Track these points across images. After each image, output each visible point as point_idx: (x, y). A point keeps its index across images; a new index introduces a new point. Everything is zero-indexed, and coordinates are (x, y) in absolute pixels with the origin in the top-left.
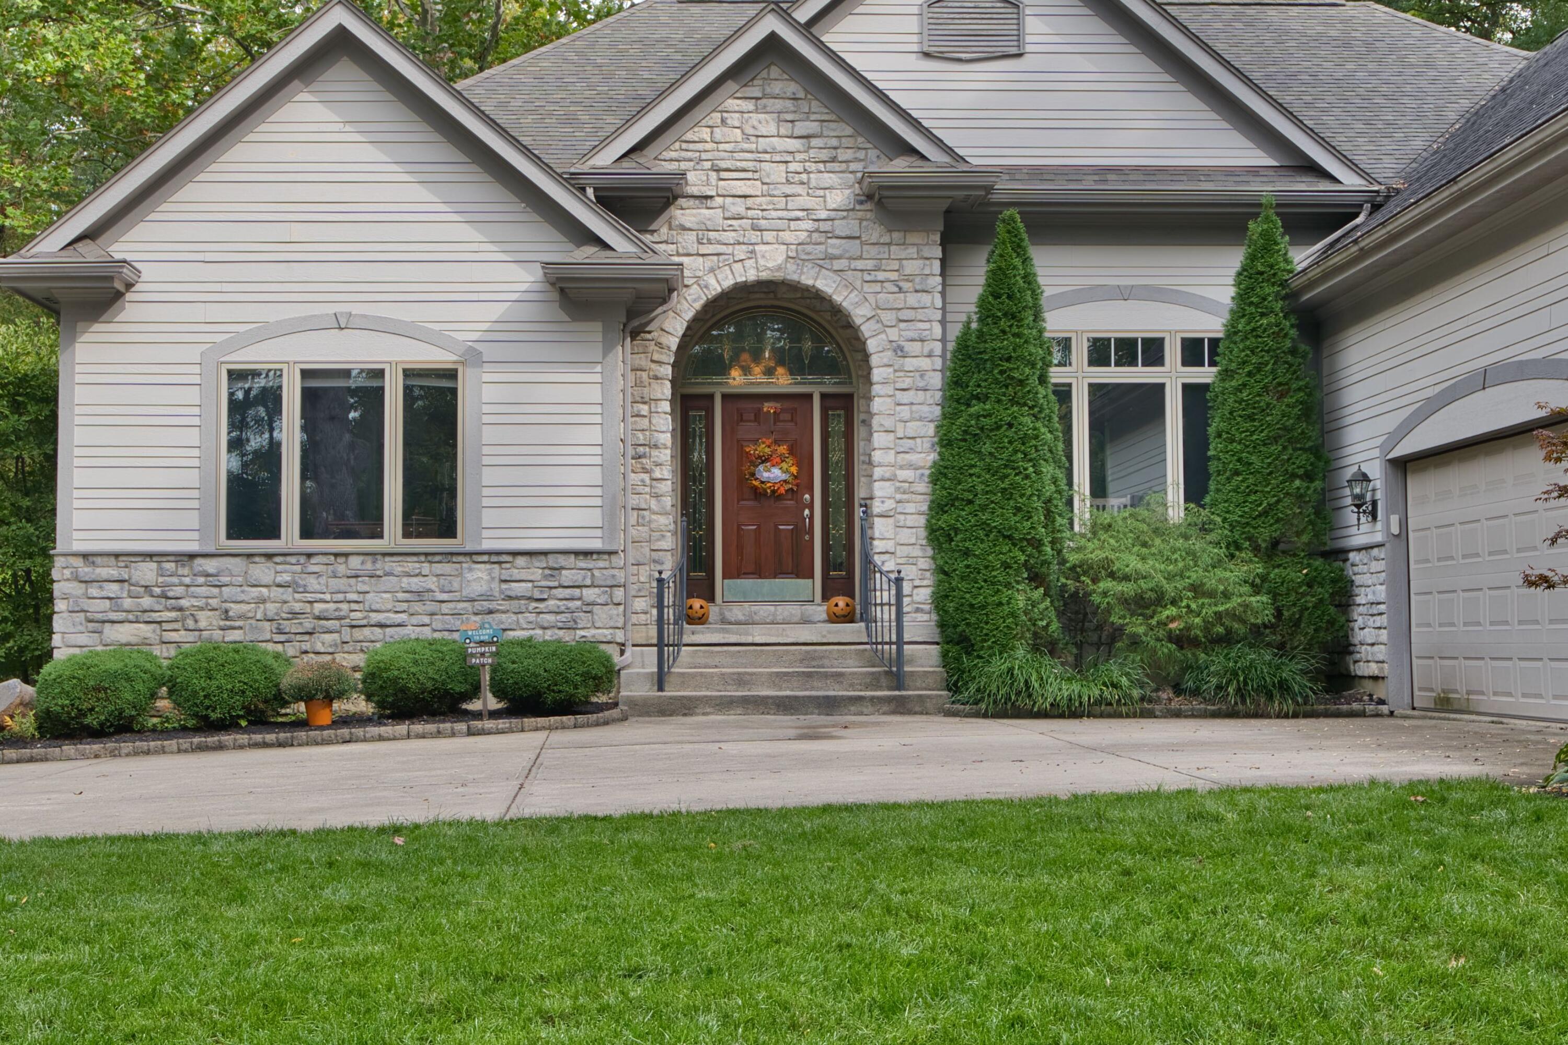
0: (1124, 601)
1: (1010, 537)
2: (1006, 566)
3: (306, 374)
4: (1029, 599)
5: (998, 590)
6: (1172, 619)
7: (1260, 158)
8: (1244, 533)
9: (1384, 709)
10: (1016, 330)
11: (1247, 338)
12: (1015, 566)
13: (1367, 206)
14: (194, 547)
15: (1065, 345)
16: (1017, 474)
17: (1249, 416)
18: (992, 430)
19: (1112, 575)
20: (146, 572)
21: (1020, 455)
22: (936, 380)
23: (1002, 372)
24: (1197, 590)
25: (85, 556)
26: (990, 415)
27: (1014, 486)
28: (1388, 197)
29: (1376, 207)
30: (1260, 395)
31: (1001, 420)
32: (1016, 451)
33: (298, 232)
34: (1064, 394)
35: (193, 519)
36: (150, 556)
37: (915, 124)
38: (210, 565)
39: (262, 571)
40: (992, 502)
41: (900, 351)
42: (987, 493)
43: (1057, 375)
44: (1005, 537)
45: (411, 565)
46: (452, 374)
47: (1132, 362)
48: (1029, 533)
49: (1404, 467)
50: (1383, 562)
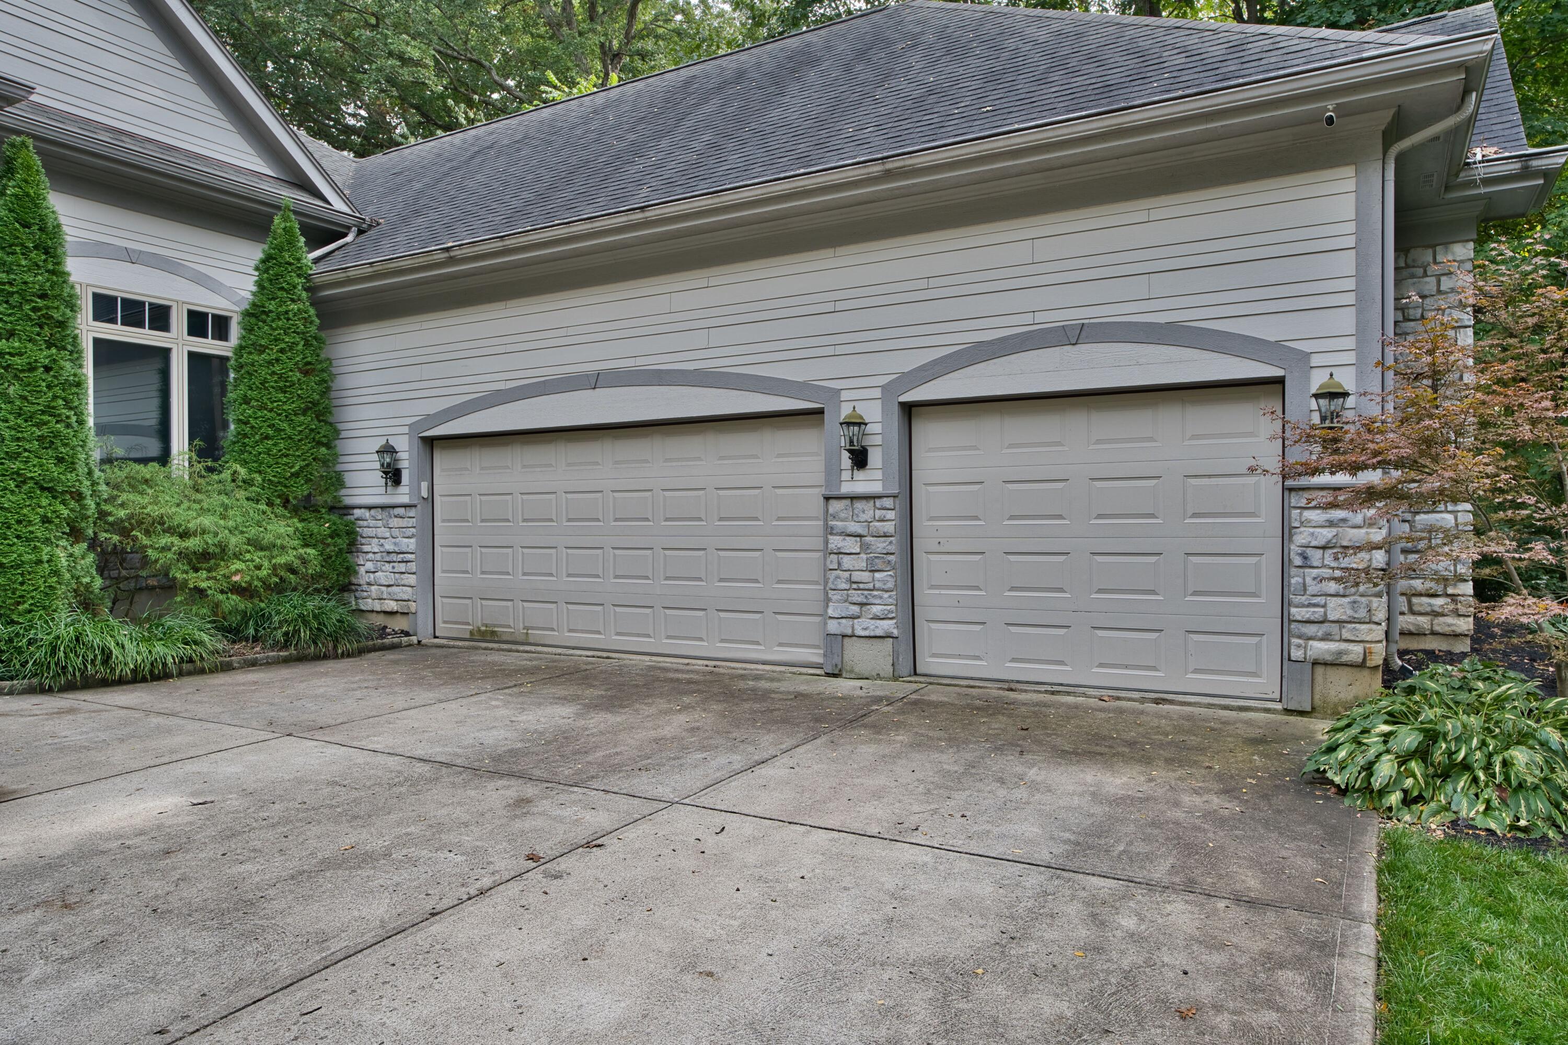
0: (182, 555)
1: (49, 490)
2: (45, 520)
4: (71, 555)
5: (35, 547)
6: (237, 572)
7: (260, 165)
8: (276, 491)
9: (414, 639)
10: (50, 267)
11: (280, 319)
12: (57, 521)
13: (354, 229)
16: (57, 422)
17: (281, 388)
18: (23, 371)
19: (171, 531)
21: (61, 402)
23: (34, 309)
24: (256, 544)
26: (20, 354)
27: (57, 434)
28: (370, 226)
29: (361, 232)
30: (291, 371)
31: (36, 361)
32: (55, 397)
40: (26, 450)
42: (18, 439)
44: (43, 489)
47: (140, 324)
48: (74, 486)
49: (431, 443)
50: (411, 519)
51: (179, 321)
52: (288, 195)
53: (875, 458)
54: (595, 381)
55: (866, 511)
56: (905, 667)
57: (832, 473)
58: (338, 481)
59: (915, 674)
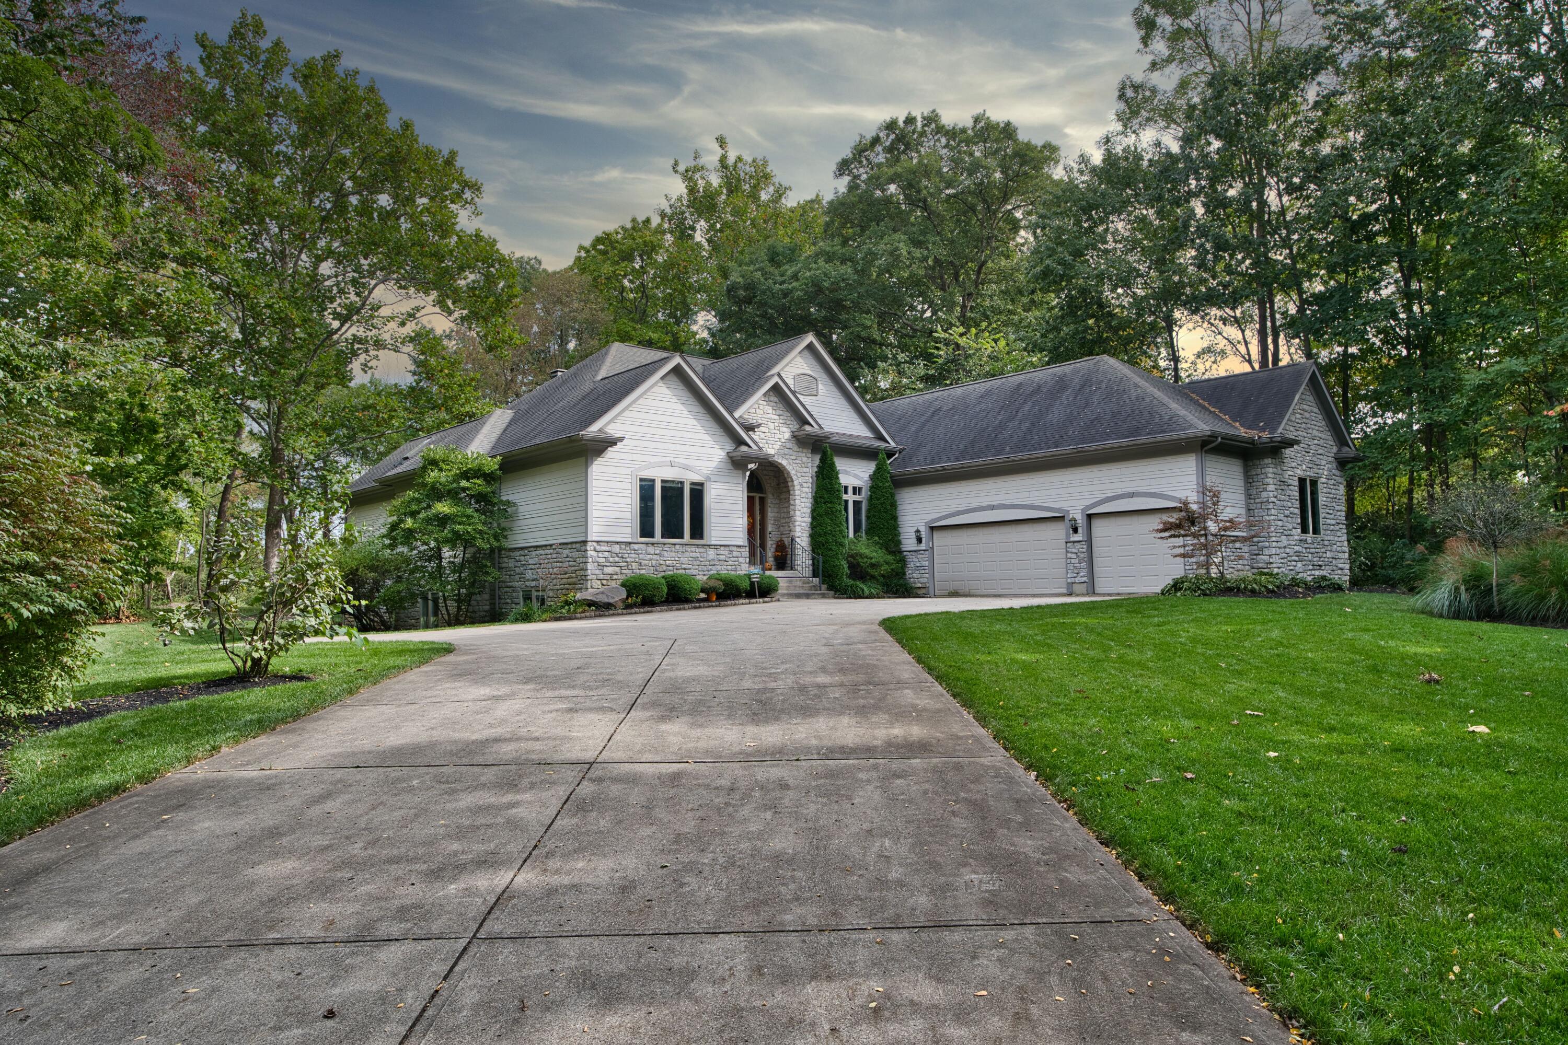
3: (663, 481)
7: (869, 434)
9: (927, 595)
11: (883, 489)
13: (898, 452)
14: (630, 540)
15: (846, 488)
17: (870, 511)
20: (616, 548)
22: (810, 495)
25: (597, 542)
28: (903, 450)
29: (900, 453)
30: (888, 506)
33: (660, 432)
34: (846, 501)
35: (629, 530)
36: (617, 543)
37: (811, 416)
38: (636, 547)
39: (651, 549)
41: (801, 486)
43: (845, 497)
45: (693, 549)
46: (702, 484)
49: (932, 529)
50: (926, 555)
51: (850, 490)
52: (881, 444)
53: (1080, 530)
54: (992, 508)
55: (1078, 546)
56: (1090, 591)
57: (1068, 535)
58: (899, 543)
59: (1094, 593)
